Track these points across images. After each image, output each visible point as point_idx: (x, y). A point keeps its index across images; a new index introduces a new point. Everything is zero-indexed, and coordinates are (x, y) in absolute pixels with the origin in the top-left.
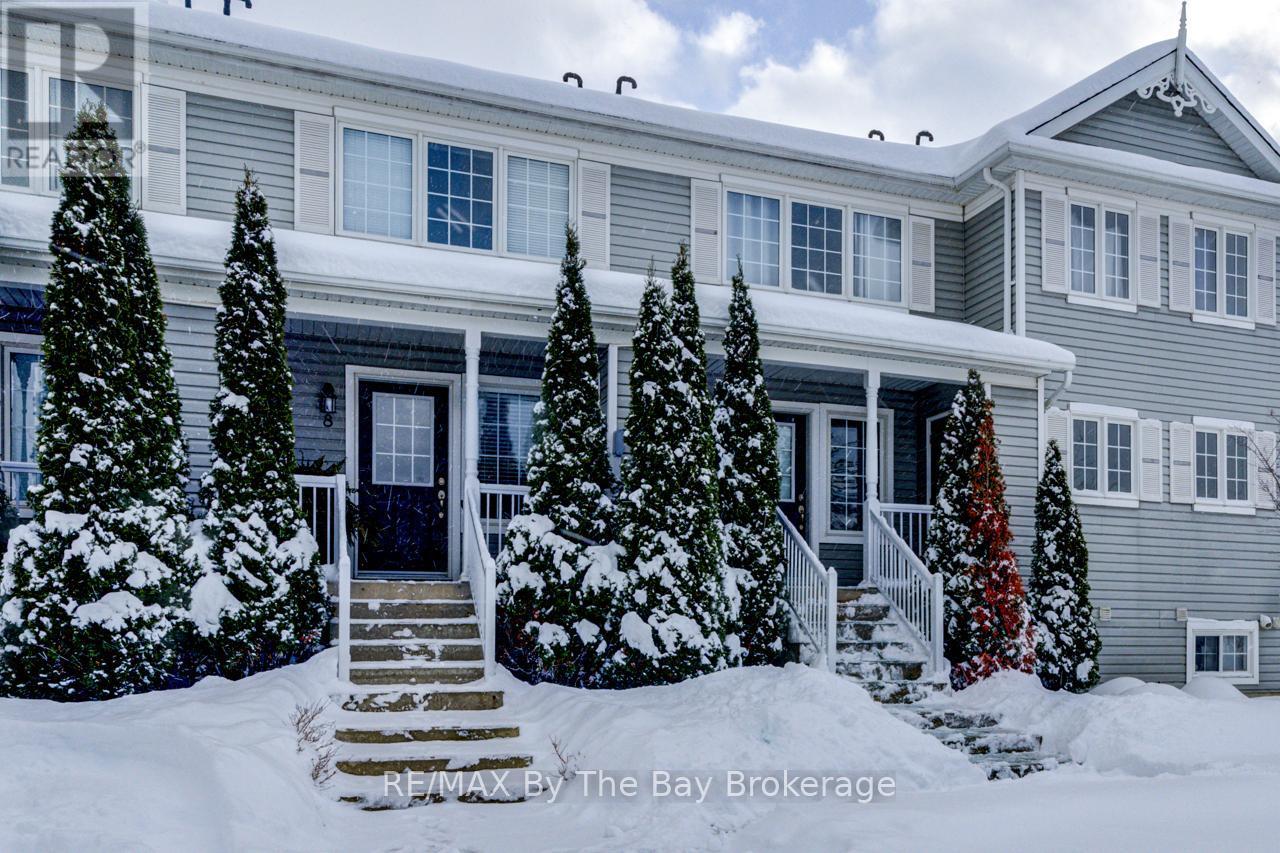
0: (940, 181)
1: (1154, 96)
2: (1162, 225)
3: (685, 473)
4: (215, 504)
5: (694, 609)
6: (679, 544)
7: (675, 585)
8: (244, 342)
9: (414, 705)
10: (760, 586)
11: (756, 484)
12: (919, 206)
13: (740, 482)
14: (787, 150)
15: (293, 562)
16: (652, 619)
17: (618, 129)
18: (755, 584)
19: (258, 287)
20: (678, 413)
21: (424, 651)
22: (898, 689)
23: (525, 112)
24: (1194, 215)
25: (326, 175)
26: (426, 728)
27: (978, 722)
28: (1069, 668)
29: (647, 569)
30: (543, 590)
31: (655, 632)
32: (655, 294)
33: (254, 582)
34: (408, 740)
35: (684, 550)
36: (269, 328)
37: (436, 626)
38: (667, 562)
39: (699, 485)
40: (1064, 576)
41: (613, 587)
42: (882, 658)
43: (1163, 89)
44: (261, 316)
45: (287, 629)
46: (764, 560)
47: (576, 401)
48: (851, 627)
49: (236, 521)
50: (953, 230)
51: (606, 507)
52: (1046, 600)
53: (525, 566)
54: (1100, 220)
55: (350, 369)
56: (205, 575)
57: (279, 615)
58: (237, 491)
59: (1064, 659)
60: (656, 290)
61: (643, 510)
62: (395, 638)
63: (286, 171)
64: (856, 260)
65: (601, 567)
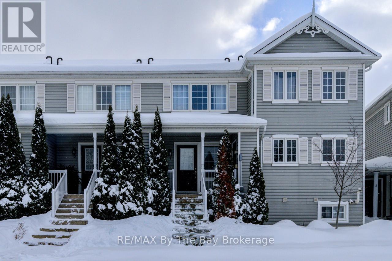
0: (235, 72)
1: (303, 32)
2: (309, 73)
3: (134, 165)
4: (29, 178)
5: (135, 201)
6: (131, 184)
7: (129, 195)
8: (35, 142)
9: (67, 223)
10: (159, 194)
11: (159, 167)
12: (231, 80)
13: (154, 167)
14: (187, 71)
15: (44, 191)
16: (123, 203)
17: (140, 74)
18: (157, 194)
19: (38, 129)
20: (133, 150)
21: (76, 211)
22: (192, 222)
23: (117, 74)
24: (322, 68)
25: (73, 98)
26: (59, 228)
27: (203, 231)
28: (255, 217)
29: (123, 191)
30: (101, 196)
31: (124, 206)
32: (128, 120)
33: (35, 195)
34: (55, 231)
35: (132, 186)
36: (40, 138)
37: (81, 205)
38: (128, 189)
39: (137, 169)
40: (255, 189)
41: (116, 195)
42: (194, 213)
43: (307, 29)
44: (38, 136)
45: (43, 206)
46: (160, 187)
47: (110, 149)
48: (189, 205)
49: (33, 182)
50: (243, 85)
51: (117, 175)
52: (249, 196)
53: (97, 190)
54: (285, 76)
55: (79, 143)
56: (26, 194)
57: (41, 203)
58: (33, 175)
59: (253, 214)
60: (128, 119)
61: (122, 175)
62: (72, 208)
63: (64, 98)
64: (212, 99)
65: (114, 190)
